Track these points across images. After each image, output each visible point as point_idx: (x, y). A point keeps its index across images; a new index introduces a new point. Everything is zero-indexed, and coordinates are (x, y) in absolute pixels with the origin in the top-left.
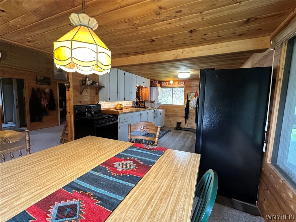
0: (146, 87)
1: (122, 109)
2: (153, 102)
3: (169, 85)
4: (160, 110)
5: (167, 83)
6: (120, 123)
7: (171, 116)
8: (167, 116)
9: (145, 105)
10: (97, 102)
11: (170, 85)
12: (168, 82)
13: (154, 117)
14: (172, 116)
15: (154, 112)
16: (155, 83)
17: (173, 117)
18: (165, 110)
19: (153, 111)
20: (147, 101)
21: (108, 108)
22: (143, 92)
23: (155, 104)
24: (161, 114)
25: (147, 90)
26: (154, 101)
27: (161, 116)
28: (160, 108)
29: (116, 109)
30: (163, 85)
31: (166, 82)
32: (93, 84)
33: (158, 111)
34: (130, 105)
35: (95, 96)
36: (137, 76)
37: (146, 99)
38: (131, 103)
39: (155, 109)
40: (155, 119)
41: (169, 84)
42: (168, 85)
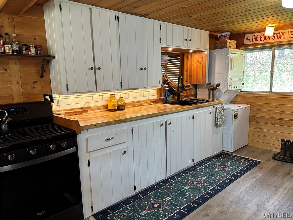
0: (195, 52)
1: (123, 110)
2: (214, 88)
3: (262, 42)
4: (234, 107)
5: (259, 37)
6: (88, 152)
7: (265, 122)
8: (256, 122)
9: (196, 95)
10: (45, 96)
11: (265, 41)
12: (259, 34)
13: (216, 126)
14: (269, 121)
15: (216, 112)
16: (223, 38)
17: (272, 124)
18: (250, 105)
19: (214, 110)
20: (202, 86)
21: (81, 108)
22: (191, 65)
23: (220, 91)
24: (236, 116)
25: (200, 60)
26: (218, 85)
27: (235, 122)
28: (239, 100)
29: (107, 108)
30: (246, 42)
31: (255, 34)
32: (20, 52)
33: (229, 110)
34: (150, 98)
35: (35, 82)
36: (164, 24)
37: (197, 80)
38: (156, 92)
39: (219, 106)
40: (220, 129)
41: (264, 37)
42: (259, 42)
